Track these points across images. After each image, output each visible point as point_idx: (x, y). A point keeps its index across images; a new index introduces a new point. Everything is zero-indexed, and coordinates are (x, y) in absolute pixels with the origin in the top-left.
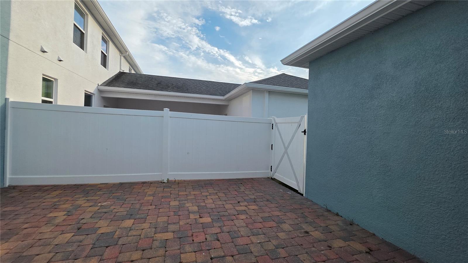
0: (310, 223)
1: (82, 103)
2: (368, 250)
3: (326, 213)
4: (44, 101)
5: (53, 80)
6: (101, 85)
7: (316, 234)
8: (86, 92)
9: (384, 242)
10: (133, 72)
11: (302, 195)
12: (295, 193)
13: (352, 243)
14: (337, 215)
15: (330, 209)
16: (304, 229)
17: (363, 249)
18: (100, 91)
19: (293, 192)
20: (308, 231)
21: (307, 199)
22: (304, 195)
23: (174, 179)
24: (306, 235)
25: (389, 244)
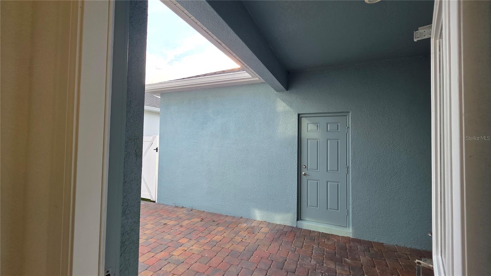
0: (166, 218)
2: (201, 220)
3: (175, 209)
7: (172, 223)
9: (209, 213)
11: (154, 202)
12: (147, 202)
13: (193, 220)
14: (183, 207)
15: (177, 206)
16: (163, 223)
17: (199, 220)
19: (145, 202)
20: (166, 223)
21: (159, 204)
22: (156, 202)
24: (165, 225)
25: (211, 213)
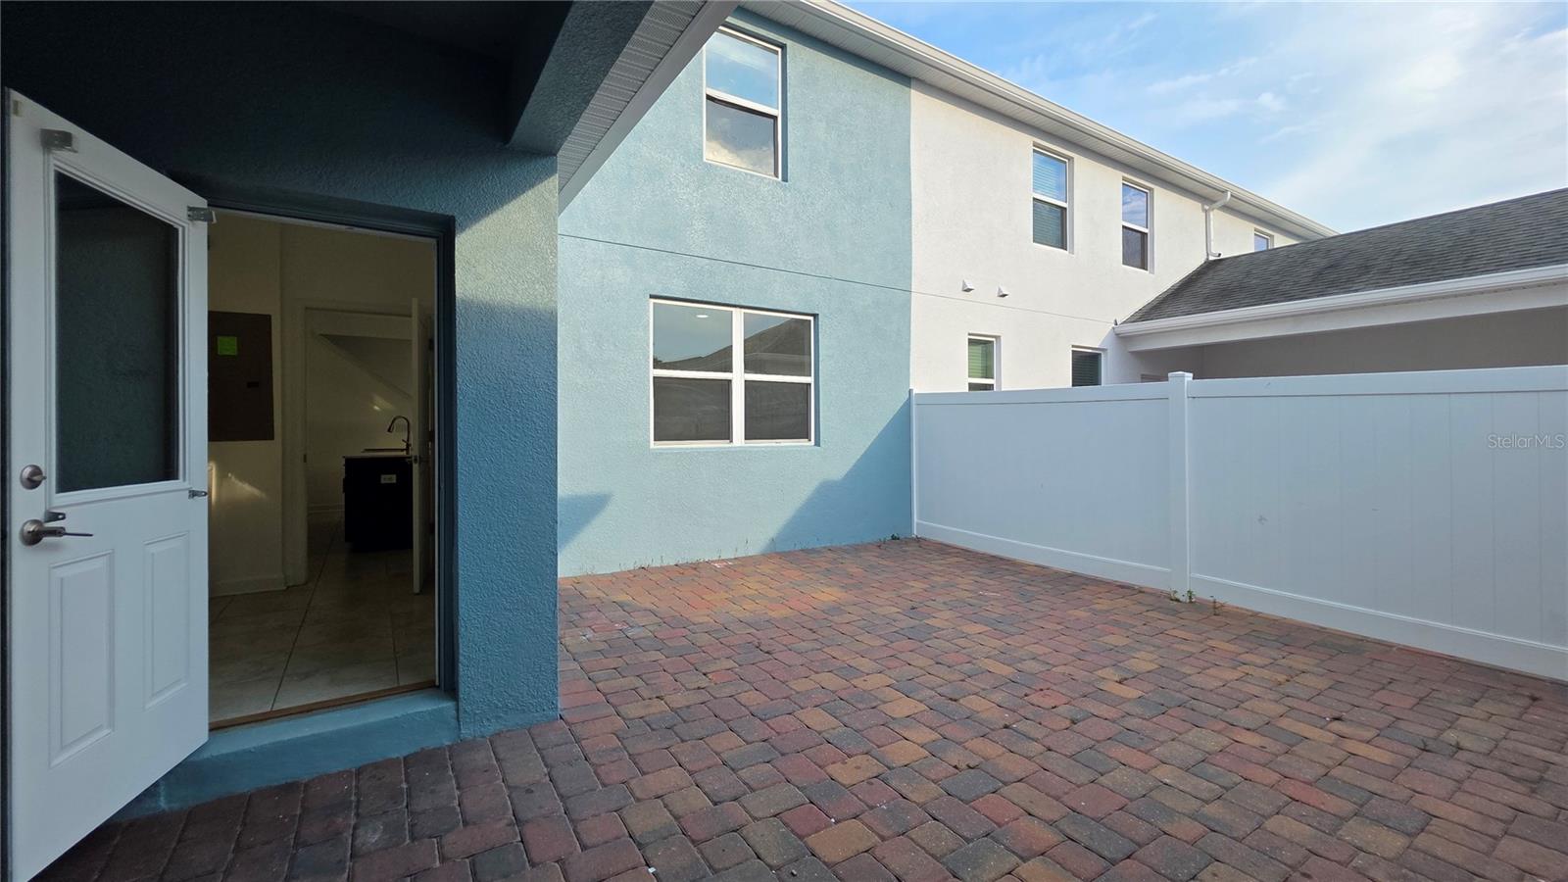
1: (1064, 377)
4: (972, 387)
5: (994, 339)
6: (1124, 323)
8: (1075, 349)
10: (1280, 241)
18: (1121, 338)
23: (1211, 599)
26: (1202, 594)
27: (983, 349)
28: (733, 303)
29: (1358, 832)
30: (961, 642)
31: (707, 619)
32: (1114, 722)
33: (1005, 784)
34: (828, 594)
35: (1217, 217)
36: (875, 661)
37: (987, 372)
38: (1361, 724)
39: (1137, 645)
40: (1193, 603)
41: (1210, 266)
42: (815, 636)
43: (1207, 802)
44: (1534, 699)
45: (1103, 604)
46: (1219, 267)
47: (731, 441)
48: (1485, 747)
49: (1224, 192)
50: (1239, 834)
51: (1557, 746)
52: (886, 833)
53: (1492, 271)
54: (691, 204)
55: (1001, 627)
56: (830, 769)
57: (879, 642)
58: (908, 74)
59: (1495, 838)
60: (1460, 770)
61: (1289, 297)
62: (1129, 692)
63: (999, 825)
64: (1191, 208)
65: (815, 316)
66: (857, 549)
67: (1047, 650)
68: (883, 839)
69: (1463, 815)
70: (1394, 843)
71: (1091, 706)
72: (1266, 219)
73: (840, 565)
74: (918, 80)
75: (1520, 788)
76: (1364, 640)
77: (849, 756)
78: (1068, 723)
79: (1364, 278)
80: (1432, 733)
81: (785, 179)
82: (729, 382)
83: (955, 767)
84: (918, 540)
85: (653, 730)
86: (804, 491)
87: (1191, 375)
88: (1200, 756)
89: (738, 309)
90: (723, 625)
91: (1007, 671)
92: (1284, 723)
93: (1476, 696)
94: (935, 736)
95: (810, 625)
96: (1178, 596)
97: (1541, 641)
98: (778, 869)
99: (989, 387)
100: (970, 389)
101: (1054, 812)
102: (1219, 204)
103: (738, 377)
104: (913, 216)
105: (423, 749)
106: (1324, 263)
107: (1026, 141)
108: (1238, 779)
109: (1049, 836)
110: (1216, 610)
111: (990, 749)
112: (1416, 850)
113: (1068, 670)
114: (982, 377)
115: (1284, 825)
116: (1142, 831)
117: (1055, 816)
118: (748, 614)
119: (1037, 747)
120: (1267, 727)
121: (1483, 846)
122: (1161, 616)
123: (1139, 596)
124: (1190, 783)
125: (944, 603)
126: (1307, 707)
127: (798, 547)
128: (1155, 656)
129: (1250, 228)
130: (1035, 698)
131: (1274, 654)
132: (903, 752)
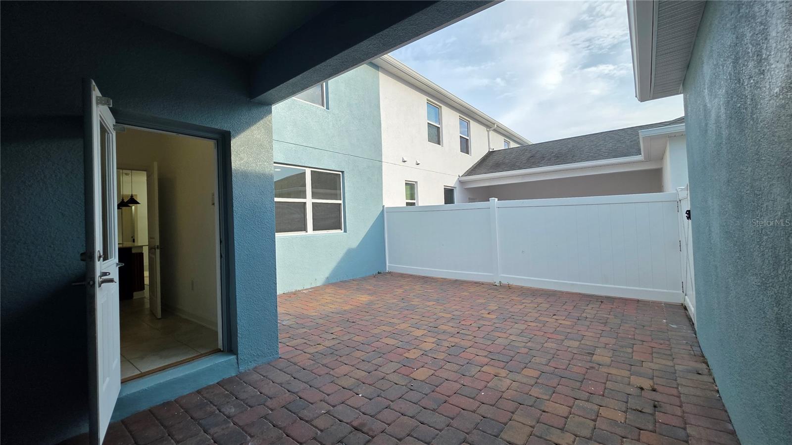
1: (440, 200)
4: (408, 204)
5: (415, 183)
6: (462, 176)
8: (445, 187)
10: (513, 145)
18: (461, 183)
23: (507, 283)
26: (504, 282)
27: (411, 187)
28: (306, 165)
29: (567, 343)
30: (428, 308)
31: (316, 314)
32: (492, 326)
33: (466, 349)
34: (364, 298)
35: (492, 134)
36: (399, 319)
37: (412, 198)
38: (561, 316)
39: (488, 302)
40: (501, 286)
41: (491, 154)
42: (369, 314)
43: (527, 343)
44: (602, 302)
45: (472, 290)
46: (494, 154)
47: (307, 232)
48: (593, 317)
49: (494, 124)
50: (538, 349)
51: (609, 313)
52: (435, 369)
53: (579, 162)
54: (286, 117)
55: (440, 301)
56: (405, 355)
57: (396, 313)
58: (379, 65)
59: (599, 338)
60: (588, 323)
61: (520, 168)
62: (493, 316)
63: (470, 360)
64: (483, 129)
65: (342, 172)
66: (364, 279)
67: (460, 307)
68: (435, 371)
69: (590, 334)
70: (577, 344)
71: (482, 322)
72: (508, 135)
73: (362, 286)
74: (381, 68)
75: (602, 325)
76: (555, 291)
77: (409, 350)
78: (477, 329)
79: (543, 162)
80: (579, 315)
81: (328, 108)
82: (305, 203)
83: (448, 347)
84: (389, 273)
85: (325, 355)
86: (340, 254)
87: (497, 199)
88: (521, 331)
89: (308, 169)
90: (326, 315)
91: (449, 316)
92: (540, 318)
93: (588, 303)
94: (436, 339)
95: (364, 310)
96: (496, 284)
97: (602, 284)
98: (406, 386)
99: (413, 204)
100: (407, 205)
101: (486, 353)
102: (493, 128)
103: (309, 201)
104: (382, 128)
105: (223, 379)
106: (529, 155)
107: (424, 98)
108: (533, 336)
109: (487, 360)
110: (509, 287)
111: (457, 340)
112: (582, 344)
113: (470, 312)
114: (411, 200)
115: (549, 345)
116: (512, 354)
117: (486, 354)
118: (334, 310)
119: (470, 338)
120: (536, 320)
121: (596, 340)
122: (493, 291)
123: (482, 285)
124: (520, 339)
125: (414, 296)
126: (545, 313)
127: (339, 280)
128: (496, 304)
129: (502, 138)
130: (463, 323)
131: (532, 299)
132: (427, 346)
